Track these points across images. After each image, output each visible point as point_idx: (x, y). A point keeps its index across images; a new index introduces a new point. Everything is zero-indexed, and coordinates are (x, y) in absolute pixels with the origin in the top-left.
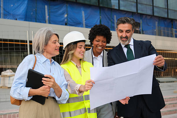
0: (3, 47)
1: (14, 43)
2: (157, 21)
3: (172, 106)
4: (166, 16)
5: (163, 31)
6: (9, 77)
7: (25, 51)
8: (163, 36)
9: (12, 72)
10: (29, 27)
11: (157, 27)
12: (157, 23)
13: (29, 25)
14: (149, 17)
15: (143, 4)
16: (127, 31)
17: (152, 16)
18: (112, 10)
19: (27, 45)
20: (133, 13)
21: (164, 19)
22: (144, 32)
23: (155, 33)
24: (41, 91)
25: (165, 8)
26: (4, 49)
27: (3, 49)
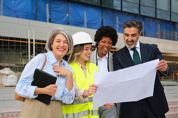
0: (3, 45)
1: (15, 41)
2: (159, 24)
3: (173, 110)
4: (168, 19)
5: (165, 34)
6: (7, 75)
7: (25, 49)
8: (165, 39)
9: (10, 70)
10: (29, 25)
11: (159, 29)
12: (159, 25)
13: (29, 23)
14: (152, 20)
15: (146, 6)
16: (133, 35)
17: (155, 19)
18: (114, 11)
19: (28, 43)
20: (135, 15)
21: (166, 22)
22: (146, 34)
23: (157, 36)
24: (47, 90)
25: (168, 11)
26: (5, 47)
27: (3, 47)
